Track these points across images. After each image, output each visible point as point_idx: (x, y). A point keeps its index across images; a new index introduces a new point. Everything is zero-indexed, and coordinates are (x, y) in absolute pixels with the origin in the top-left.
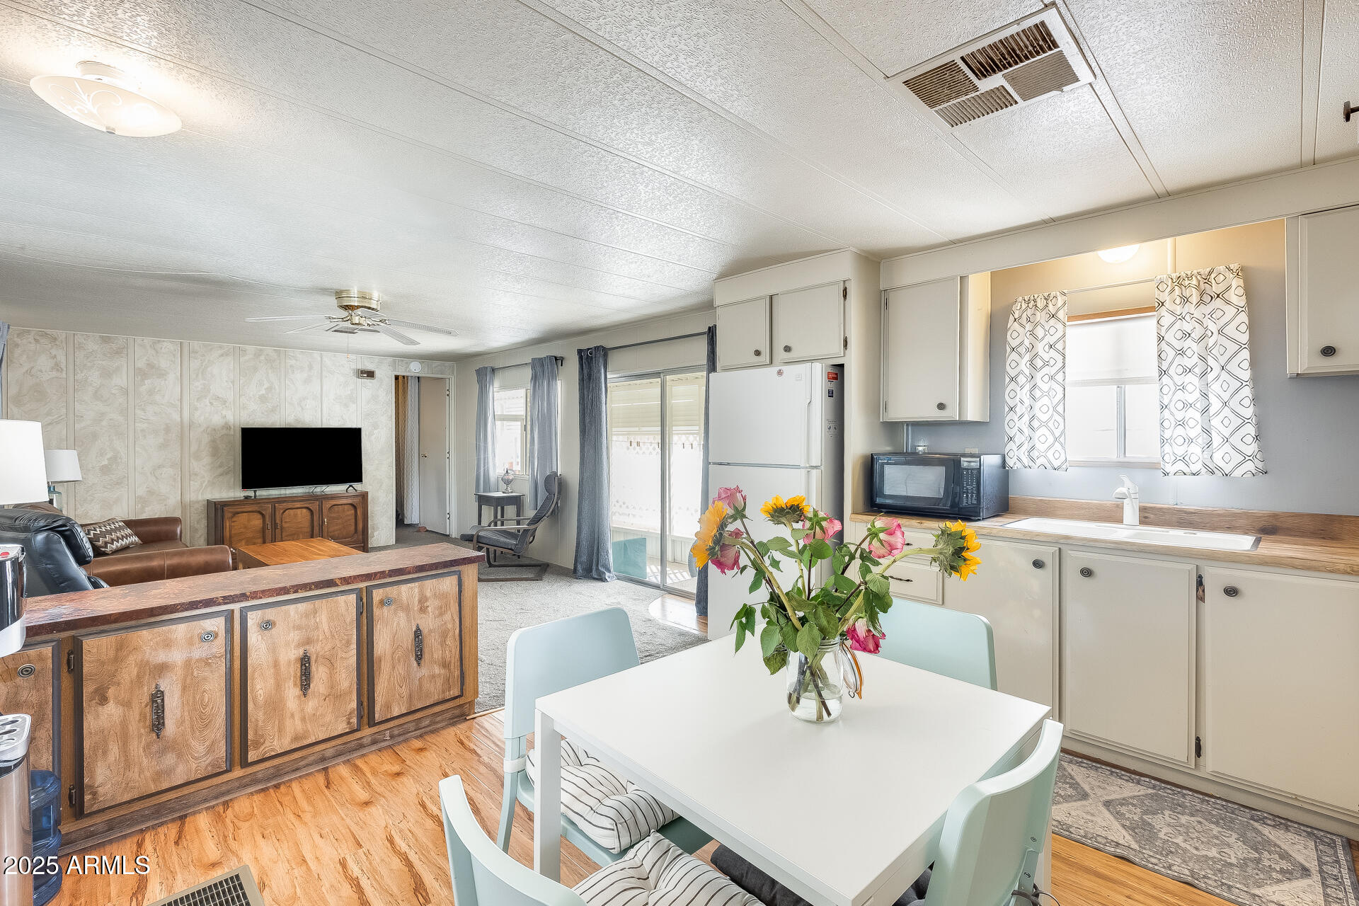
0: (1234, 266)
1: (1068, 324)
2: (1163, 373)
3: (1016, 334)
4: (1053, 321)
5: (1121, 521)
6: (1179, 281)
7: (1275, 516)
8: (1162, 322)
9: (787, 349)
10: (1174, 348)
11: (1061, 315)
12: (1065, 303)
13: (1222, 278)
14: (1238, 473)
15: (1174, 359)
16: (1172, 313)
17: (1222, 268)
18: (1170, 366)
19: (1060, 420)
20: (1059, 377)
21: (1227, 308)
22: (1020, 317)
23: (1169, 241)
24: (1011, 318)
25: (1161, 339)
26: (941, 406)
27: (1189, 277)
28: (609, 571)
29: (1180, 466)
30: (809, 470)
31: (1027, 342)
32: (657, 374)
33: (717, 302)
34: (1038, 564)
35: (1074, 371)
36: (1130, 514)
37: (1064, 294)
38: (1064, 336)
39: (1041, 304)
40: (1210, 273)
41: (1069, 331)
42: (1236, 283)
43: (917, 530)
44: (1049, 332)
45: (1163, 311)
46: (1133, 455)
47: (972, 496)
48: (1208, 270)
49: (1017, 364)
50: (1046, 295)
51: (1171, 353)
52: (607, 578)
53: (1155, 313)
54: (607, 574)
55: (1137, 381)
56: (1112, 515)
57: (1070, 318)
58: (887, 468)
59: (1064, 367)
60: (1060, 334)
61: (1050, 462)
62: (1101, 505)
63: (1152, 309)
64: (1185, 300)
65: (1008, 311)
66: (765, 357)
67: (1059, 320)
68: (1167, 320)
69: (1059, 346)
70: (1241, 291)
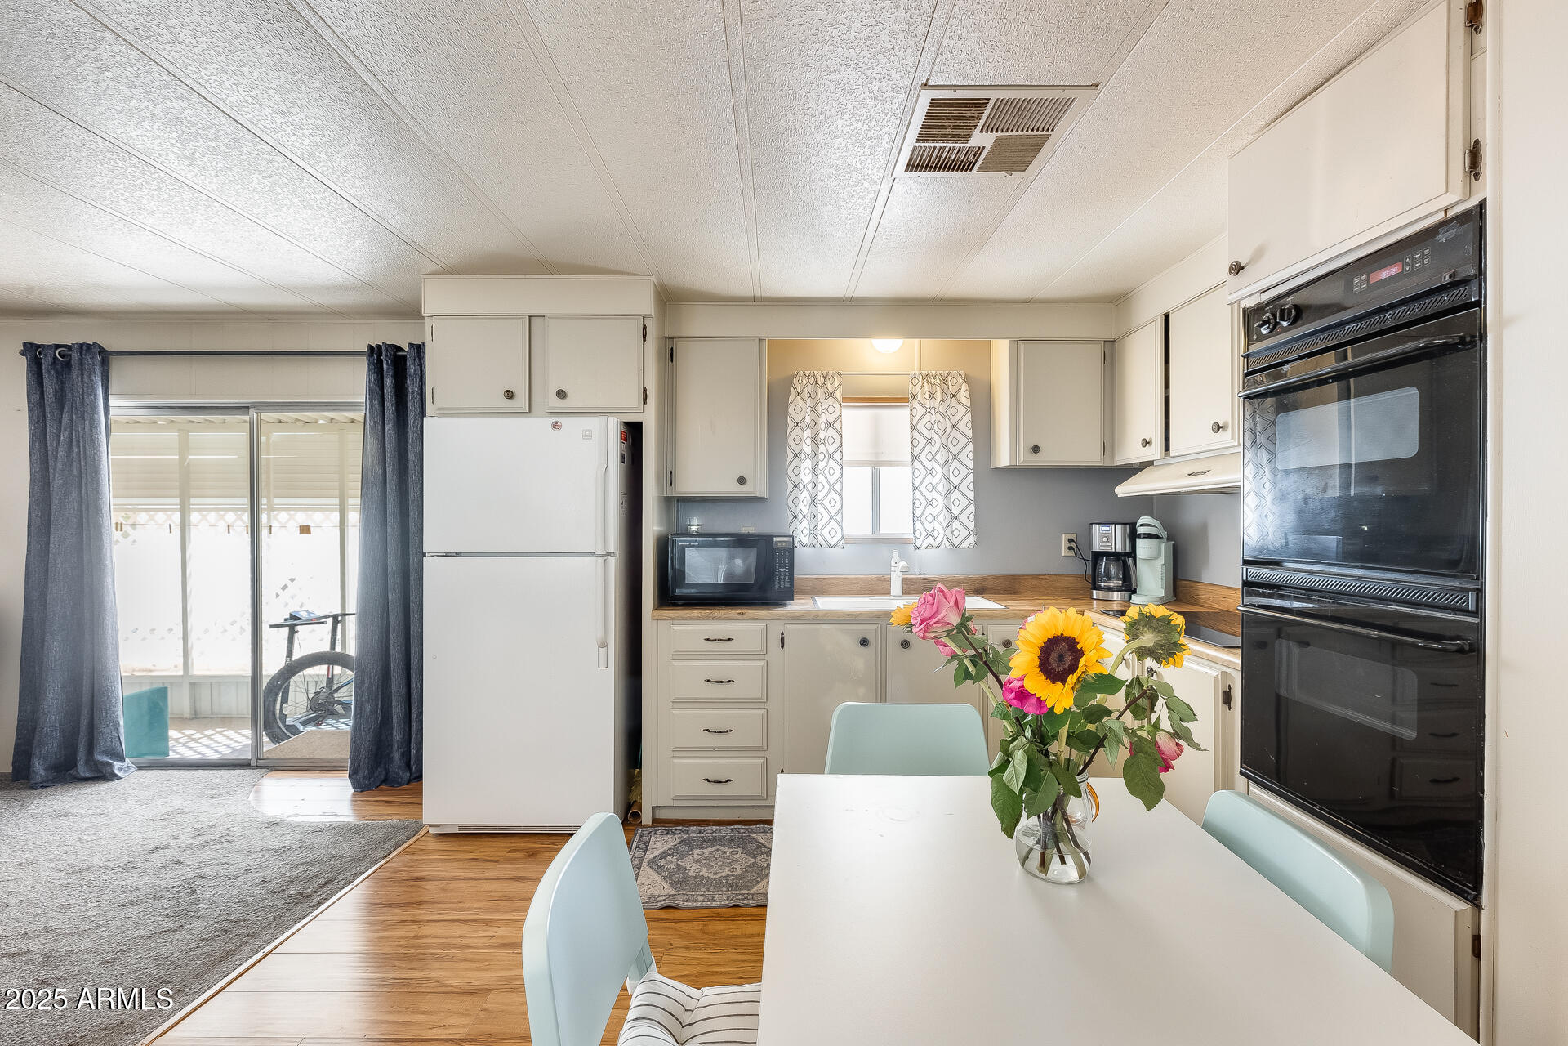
0: (963, 373)
1: (843, 404)
2: (915, 458)
3: (799, 409)
4: (830, 400)
5: (888, 593)
6: (927, 379)
7: (983, 579)
8: (914, 413)
9: (561, 394)
10: (924, 437)
11: (838, 394)
12: (840, 384)
13: (955, 381)
14: (965, 545)
15: (925, 446)
16: (923, 406)
17: (955, 372)
18: (921, 452)
19: (837, 498)
20: (837, 456)
21: (959, 406)
22: (802, 391)
23: (917, 340)
24: (793, 393)
25: (913, 428)
26: (742, 481)
27: (934, 377)
28: (121, 759)
29: (930, 540)
30: (606, 557)
31: (808, 420)
32: (245, 409)
33: (427, 310)
34: (864, 643)
35: (849, 452)
36: (896, 587)
37: (840, 375)
38: (840, 416)
39: (820, 381)
40: (948, 375)
41: (844, 412)
42: (964, 387)
43: (737, 622)
44: (829, 410)
45: (915, 403)
46: (886, 530)
47: (785, 579)
48: (947, 372)
49: (800, 440)
50: (825, 372)
51: (923, 441)
52: (116, 772)
53: (907, 404)
54: (117, 765)
55: (890, 464)
56: (879, 587)
57: (845, 399)
58: (688, 551)
59: (841, 446)
60: (837, 414)
61: (825, 540)
62: (866, 579)
63: (905, 400)
64: (932, 396)
65: (788, 383)
66: (520, 402)
67: (836, 399)
68: (920, 411)
69: (837, 425)
70: (967, 394)
